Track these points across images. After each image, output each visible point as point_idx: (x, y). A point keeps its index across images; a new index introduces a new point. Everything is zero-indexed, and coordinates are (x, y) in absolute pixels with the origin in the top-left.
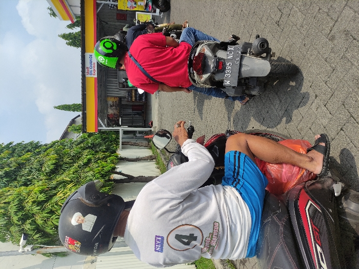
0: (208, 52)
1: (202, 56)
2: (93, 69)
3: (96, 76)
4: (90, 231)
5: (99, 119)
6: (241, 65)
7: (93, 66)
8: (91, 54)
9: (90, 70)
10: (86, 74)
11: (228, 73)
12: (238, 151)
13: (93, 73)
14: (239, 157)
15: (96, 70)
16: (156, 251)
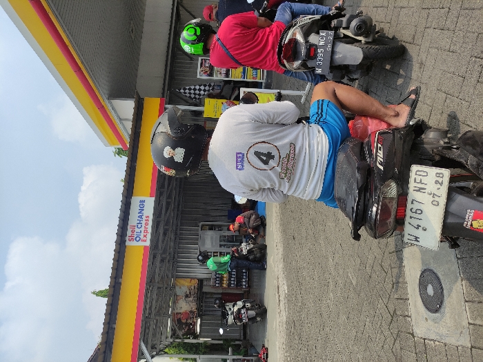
0: (300, 38)
1: (294, 42)
2: (143, 229)
3: (148, 243)
4: (181, 161)
5: (142, 344)
6: (333, 52)
7: (144, 222)
8: (142, 198)
9: (137, 230)
10: (127, 238)
11: (320, 60)
12: (321, 99)
13: (142, 237)
14: (322, 104)
15: (150, 230)
16: (237, 168)
